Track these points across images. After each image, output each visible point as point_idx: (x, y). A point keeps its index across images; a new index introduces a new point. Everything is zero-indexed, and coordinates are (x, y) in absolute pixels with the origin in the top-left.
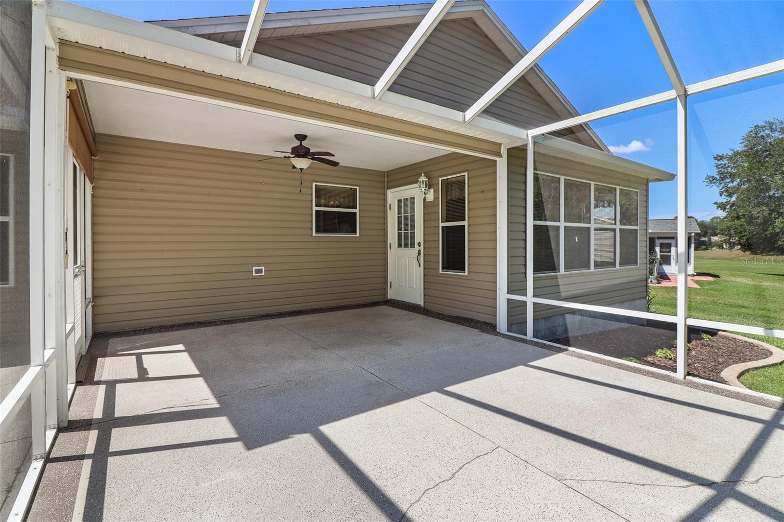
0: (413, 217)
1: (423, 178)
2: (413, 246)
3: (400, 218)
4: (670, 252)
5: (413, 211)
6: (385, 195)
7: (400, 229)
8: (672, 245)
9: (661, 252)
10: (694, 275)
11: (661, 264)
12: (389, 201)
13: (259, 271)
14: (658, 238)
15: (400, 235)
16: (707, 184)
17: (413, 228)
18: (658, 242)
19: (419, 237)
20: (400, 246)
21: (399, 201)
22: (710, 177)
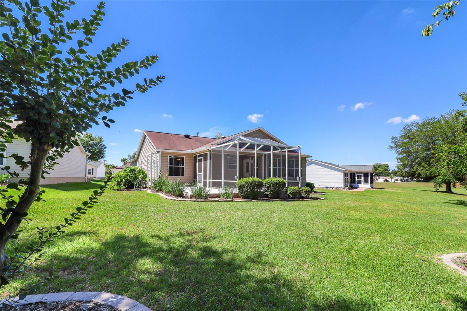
0: (249, 166)
1: (250, 158)
2: (249, 172)
3: (246, 166)
4: (361, 179)
5: (249, 165)
6: (243, 161)
7: (246, 168)
8: (362, 176)
9: (358, 179)
10: (370, 188)
11: (358, 184)
12: (244, 162)
13: (218, 176)
14: (357, 173)
15: (246, 170)
16: (389, 149)
17: (249, 168)
18: (356, 175)
19: (250, 170)
20: (246, 172)
21: (246, 162)
22: (391, 146)
